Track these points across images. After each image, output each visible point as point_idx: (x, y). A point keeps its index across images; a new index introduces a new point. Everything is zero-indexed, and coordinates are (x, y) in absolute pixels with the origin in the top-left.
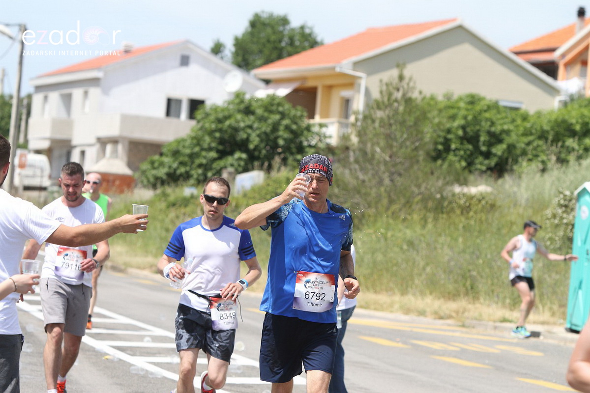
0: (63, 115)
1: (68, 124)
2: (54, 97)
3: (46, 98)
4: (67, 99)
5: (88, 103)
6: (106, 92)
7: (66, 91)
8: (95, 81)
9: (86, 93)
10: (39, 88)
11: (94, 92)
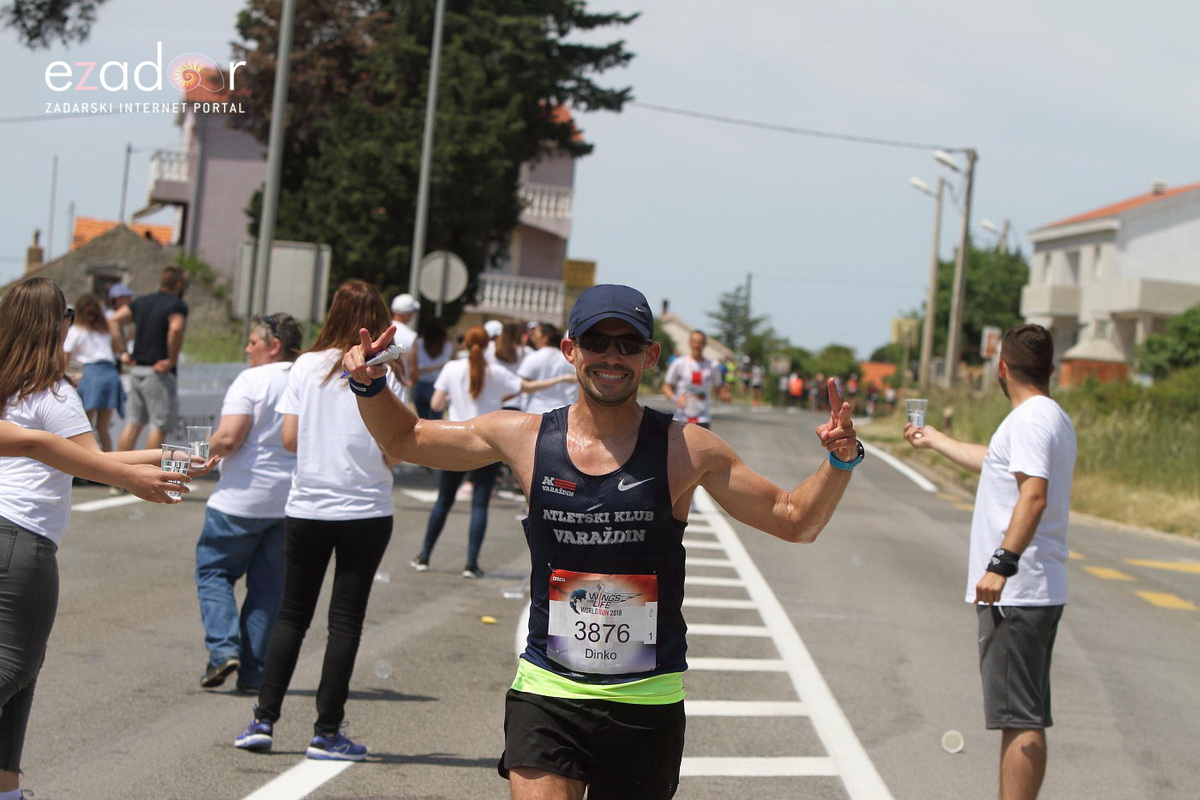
0: (1069, 282)
1: (1074, 294)
2: (1059, 257)
3: (1048, 259)
4: (1074, 260)
5: (1101, 266)
6: (1122, 247)
7: (1072, 248)
8: (1108, 235)
9: (1098, 252)
10: (1041, 246)
11: (1107, 249)
